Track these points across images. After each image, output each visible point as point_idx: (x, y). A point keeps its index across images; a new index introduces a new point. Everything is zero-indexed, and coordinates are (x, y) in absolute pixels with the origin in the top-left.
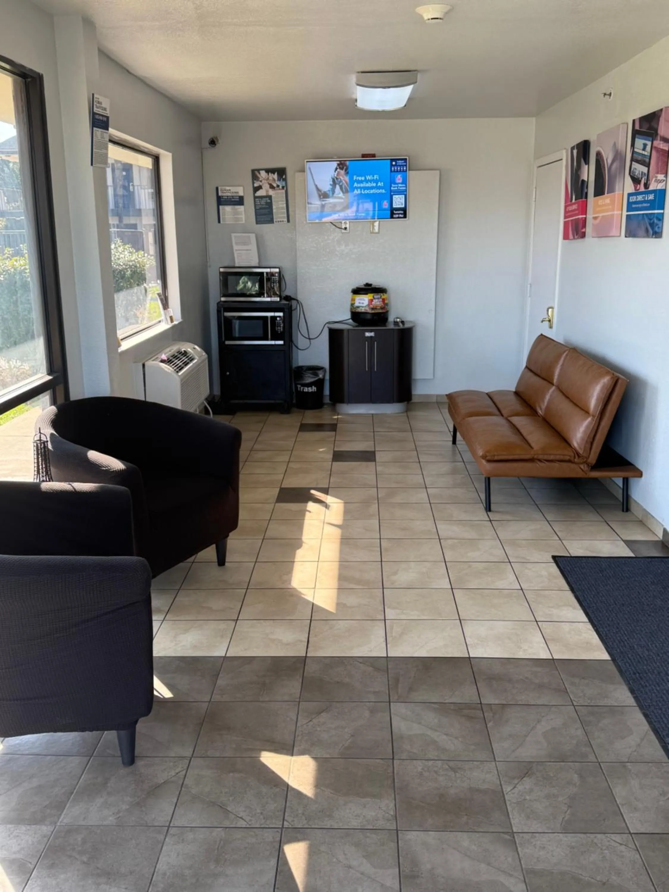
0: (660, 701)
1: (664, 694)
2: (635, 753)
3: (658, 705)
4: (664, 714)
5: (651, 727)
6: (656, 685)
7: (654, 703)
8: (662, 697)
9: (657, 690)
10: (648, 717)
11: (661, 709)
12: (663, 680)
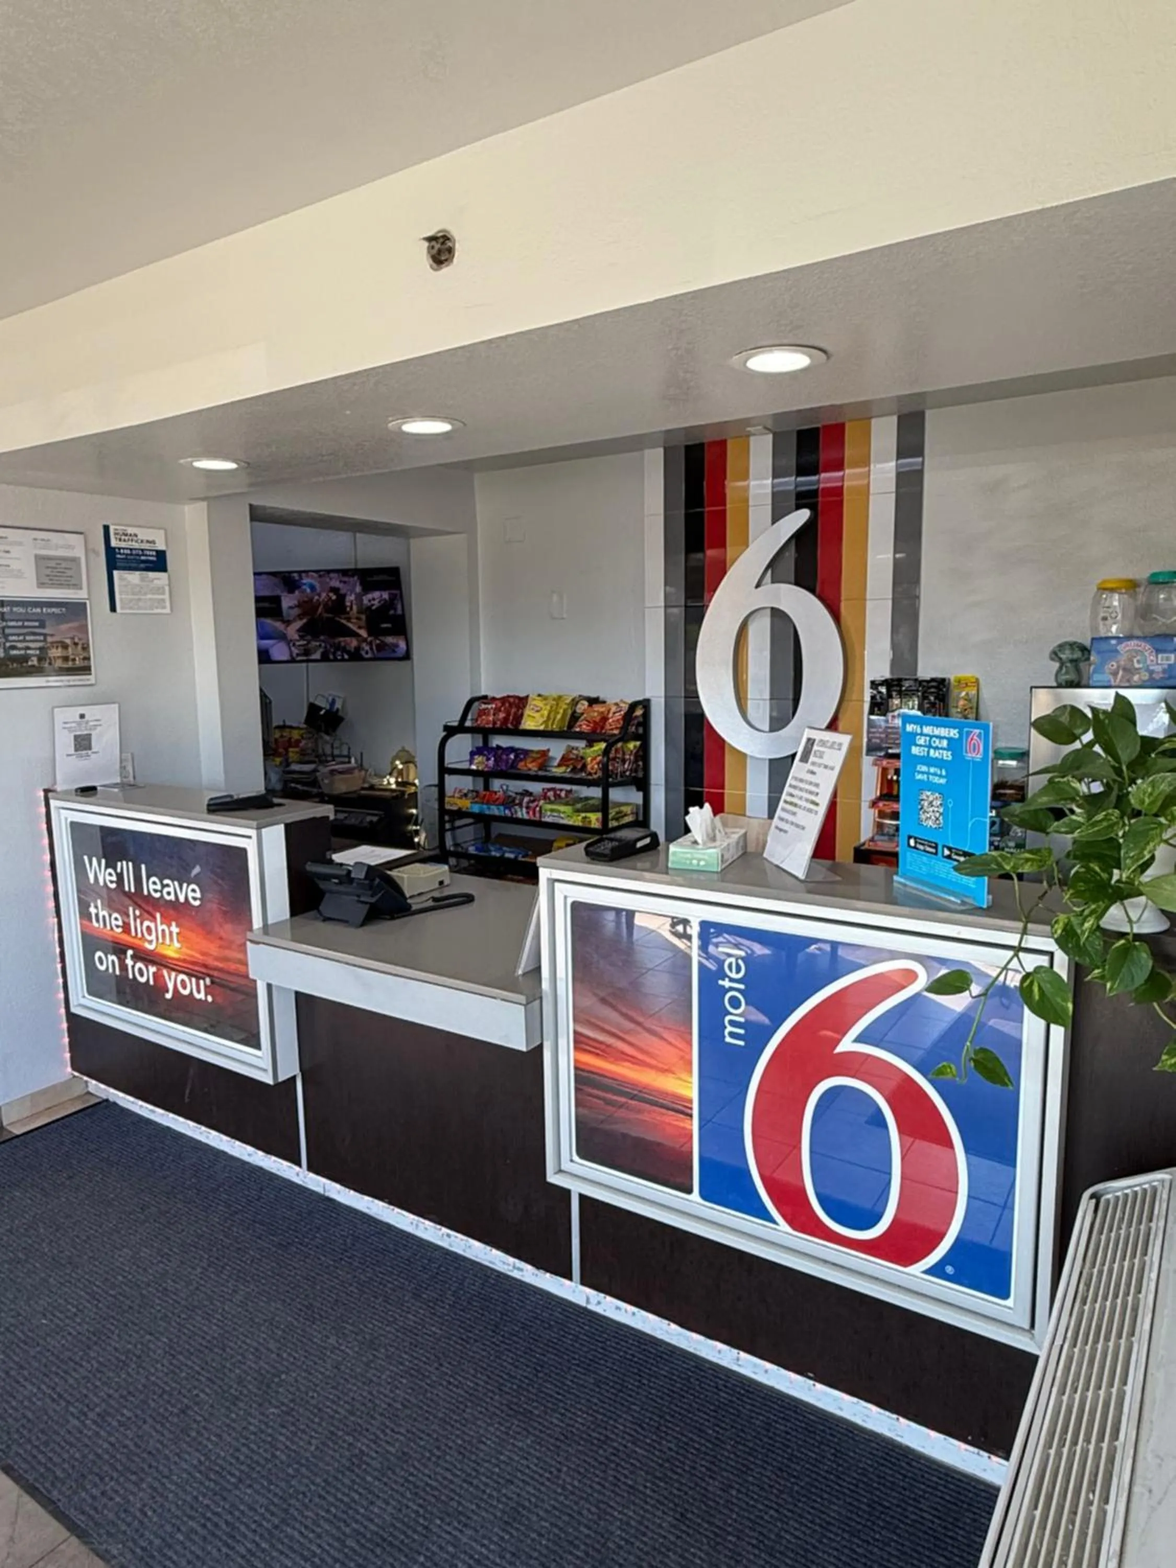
0: (23, 1426)
1: (26, 1407)
2: (9, 1561)
3: (22, 1436)
4: (36, 1447)
5: (22, 1487)
6: (10, 1399)
7: (16, 1436)
8: (24, 1416)
9: (13, 1408)
10: (13, 1469)
11: (29, 1441)
12: (18, 1382)
